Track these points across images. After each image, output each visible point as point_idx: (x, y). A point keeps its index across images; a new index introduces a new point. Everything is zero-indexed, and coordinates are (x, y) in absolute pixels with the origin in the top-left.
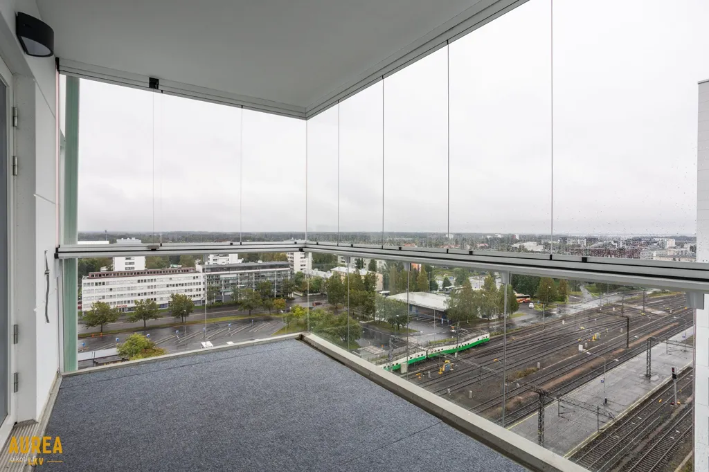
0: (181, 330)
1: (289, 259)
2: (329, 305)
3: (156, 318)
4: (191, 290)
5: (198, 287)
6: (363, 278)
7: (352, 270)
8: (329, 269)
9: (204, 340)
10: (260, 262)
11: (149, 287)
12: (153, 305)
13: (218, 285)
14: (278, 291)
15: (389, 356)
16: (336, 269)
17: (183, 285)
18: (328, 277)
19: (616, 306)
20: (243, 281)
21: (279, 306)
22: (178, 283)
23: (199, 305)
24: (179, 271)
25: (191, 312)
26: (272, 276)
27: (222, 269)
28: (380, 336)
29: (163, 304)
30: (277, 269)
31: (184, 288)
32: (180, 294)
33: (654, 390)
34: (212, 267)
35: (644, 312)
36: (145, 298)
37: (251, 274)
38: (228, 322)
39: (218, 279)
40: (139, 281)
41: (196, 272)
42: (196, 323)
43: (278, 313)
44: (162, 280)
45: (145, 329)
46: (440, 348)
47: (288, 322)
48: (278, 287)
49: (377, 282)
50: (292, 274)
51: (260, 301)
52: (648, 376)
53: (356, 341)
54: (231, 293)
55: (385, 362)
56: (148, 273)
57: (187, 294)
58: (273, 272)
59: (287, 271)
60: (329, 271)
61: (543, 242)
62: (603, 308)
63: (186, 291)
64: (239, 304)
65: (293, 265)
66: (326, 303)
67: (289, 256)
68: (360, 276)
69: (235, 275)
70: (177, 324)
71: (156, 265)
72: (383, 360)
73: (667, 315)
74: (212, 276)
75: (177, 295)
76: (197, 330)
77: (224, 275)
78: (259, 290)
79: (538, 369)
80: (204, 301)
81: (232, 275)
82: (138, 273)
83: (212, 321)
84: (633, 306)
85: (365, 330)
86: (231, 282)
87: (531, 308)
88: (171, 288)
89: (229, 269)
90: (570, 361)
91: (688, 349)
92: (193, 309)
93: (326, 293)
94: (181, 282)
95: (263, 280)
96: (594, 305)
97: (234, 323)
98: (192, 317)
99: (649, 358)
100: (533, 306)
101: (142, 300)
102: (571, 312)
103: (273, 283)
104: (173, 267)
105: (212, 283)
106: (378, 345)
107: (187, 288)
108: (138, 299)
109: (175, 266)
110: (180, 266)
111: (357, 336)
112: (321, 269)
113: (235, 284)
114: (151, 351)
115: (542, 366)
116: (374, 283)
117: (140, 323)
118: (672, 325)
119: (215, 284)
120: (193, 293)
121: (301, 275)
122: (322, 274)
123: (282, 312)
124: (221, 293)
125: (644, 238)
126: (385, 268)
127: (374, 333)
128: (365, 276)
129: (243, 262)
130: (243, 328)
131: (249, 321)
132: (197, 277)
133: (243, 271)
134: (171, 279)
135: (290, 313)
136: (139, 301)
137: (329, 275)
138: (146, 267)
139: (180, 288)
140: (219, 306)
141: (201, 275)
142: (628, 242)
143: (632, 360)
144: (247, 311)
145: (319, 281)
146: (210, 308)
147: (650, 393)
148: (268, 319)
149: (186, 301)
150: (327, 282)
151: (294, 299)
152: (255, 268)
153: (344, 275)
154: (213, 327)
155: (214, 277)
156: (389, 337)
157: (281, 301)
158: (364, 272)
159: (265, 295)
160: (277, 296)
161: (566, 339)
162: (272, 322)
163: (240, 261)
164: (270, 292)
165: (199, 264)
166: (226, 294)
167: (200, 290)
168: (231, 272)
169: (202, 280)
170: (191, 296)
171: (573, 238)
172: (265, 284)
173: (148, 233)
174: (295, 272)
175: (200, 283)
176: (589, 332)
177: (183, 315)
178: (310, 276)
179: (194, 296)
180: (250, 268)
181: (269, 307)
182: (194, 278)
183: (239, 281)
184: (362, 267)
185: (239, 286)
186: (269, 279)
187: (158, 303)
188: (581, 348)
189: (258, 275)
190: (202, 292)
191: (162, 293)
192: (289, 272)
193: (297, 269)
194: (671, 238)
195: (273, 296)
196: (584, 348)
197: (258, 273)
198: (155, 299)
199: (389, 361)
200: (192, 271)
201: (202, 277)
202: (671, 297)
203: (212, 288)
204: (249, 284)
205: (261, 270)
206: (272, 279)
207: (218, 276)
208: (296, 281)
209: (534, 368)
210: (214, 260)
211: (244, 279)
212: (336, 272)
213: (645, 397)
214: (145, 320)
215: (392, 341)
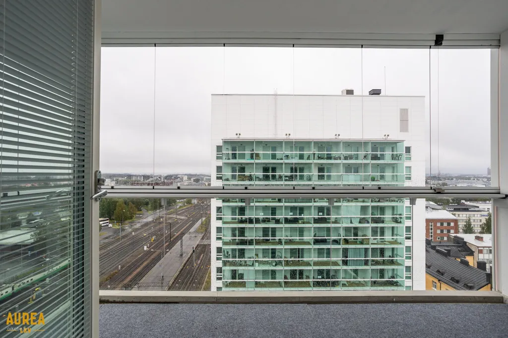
19: (162, 217)
33: (185, 262)
35: (176, 218)
52: (181, 255)
61: (115, 179)
62: (156, 220)
73: (186, 218)
79: (119, 270)
84: (170, 216)
87: (110, 227)
90: (140, 258)
91: (196, 235)
96: (150, 219)
99: (181, 244)
100: (111, 226)
102: (138, 226)
115: (122, 268)
118: (189, 224)
125: (174, 175)
142: (166, 178)
143: (173, 248)
147: (183, 264)
161: (136, 244)
171: (135, 176)
176: (149, 237)
188: (145, 248)
194: (185, 175)
196: (147, 247)
202: (188, 208)
209: (116, 271)
213: (181, 268)
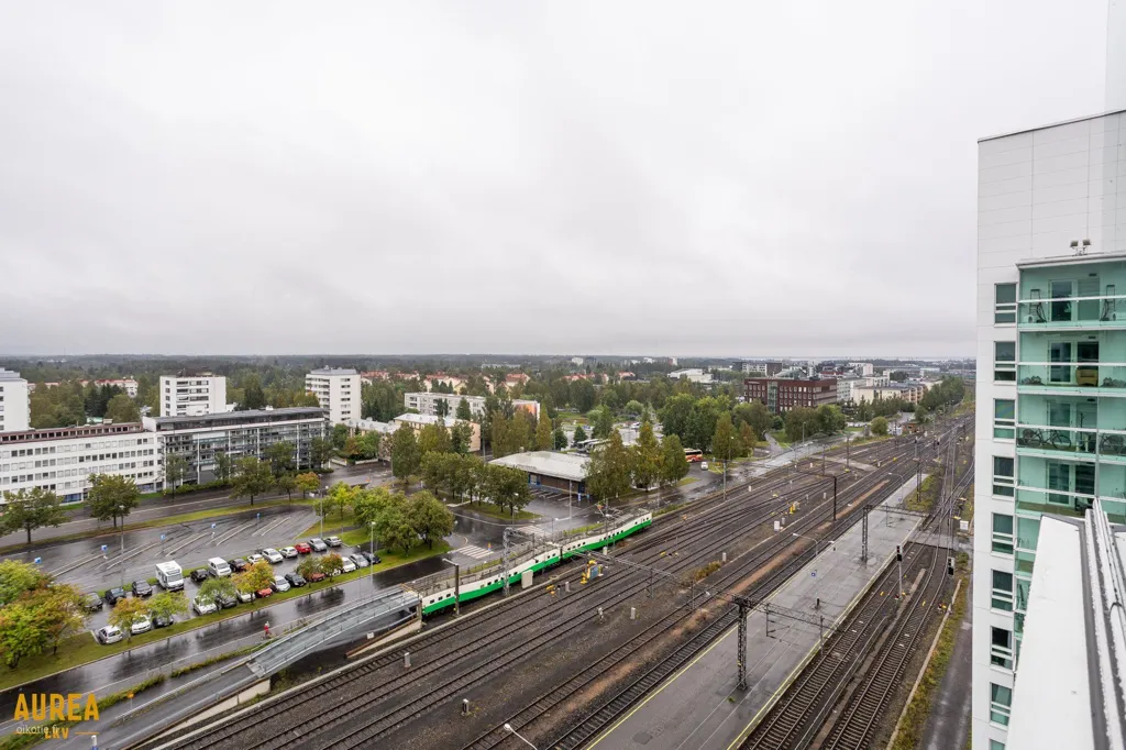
0: (112, 542)
1: (321, 403)
2: (394, 480)
3: (55, 523)
4: (133, 465)
5: (148, 458)
6: (450, 432)
7: (431, 419)
8: (389, 417)
9: (163, 557)
10: (269, 409)
11: (38, 464)
12: (50, 499)
13: (188, 453)
14: (304, 459)
15: (502, 562)
16: (404, 417)
17: (114, 456)
18: (391, 432)
19: (814, 461)
20: (237, 444)
21: (307, 486)
22: (105, 452)
23: (150, 491)
24: (107, 430)
25: (135, 506)
26: (293, 434)
27: (196, 423)
28: (482, 527)
29: (72, 496)
30: (301, 421)
31: (118, 461)
32: (110, 474)
33: (873, 578)
34: (177, 420)
35: (848, 467)
36: (29, 486)
37: (254, 430)
38: (209, 520)
39: (187, 442)
40: (14, 454)
41: (144, 431)
42: (143, 526)
43: (305, 497)
44: (68, 450)
45: (29, 549)
46: (581, 542)
47: (324, 513)
48: (303, 452)
49: (472, 438)
50: (327, 428)
51: (271, 479)
52: (864, 559)
53: (445, 539)
54: (214, 467)
55: (497, 572)
56: (37, 436)
57: (124, 472)
58: (294, 426)
59: (318, 423)
60: (391, 422)
61: (710, 370)
62: (799, 464)
63: (121, 467)
64: (230, 487)
65: (328, 413)
66: (389, 476)
67: (322, 396)
68: (444, 428)
69: (223, 434)
70: (104, 531)
71: (54, 420)
72: (494, 568)
73: (875, 469)
74: (177, 438)
75: (103, 477)
76: (146, 538)
77: (200, 435)
78: (268, 458)
79: (724, 563)
80: (160, 484)
81: (216, 434)
82: (13, 438)
83: (177, 520)
84: (833, 460)
85: (457, 518)
86: (214, 446)
87: (705, 469)
88: (88, 464)
89: (209, 423)
90: (765, 545)
91: (904, 516)
92: (137, 501)
93: (388, 459)
94: (111, 451)
95: (276, 441)
96: (783, 461)
97: (220, 521)
98: (135, 515)
99: (865, 527)
100: (706, 466)
101: (23, 490)
102: (759, 472)
103: (294, 445)
104: (92, 423)
105: (177, 449)
106: (482, 543)
107: (124, 460)
108: (14, 488)
109: (96, 420)
110: (110, 421)
111: (447, 531)
112: (377, 418)
113: (221, 450)
114: (45, 592)
115: (729, 558)
116: (467, 439)
117: (19, 536)
118: (882, 484)
119: (182, 452)
120: (136, 471)
121: (343, 430)
122: (379, 427)
123: (313, 495)
124: (195, 468)
125: (838, 362)
126: (483, 413)
127: (471, 523)
128: (451, 428)
129: (236, 409)
130: (240, 528)
131: (252, 516)
132: (145, 440)
133: (238, 426)
134: (88, 446)
135: (329, 497)
136: (16, 493)
137: (393, 427)
138: (31, 425)
139: (110, 461)
140: (190, 492)
141: (155, 435)
142: (819, 368)
143: (841, 538)
144: (247, 498)
145: (374, 438)
146: (172, 496)
147: (869, 584)
148: (287, 510)
149: (122, 486)
150: (390, 440)
151: (331, 471)
152: (261, 419)
153: (418, 426)
154: (185, 530)
155: (181, 440)
156: (503, 529)
157: (310, 476)
158: (450, 421)
159: (279, 467)
160: (302, 468)
161: (756, 512)
162: (294, 515)
163: (231, 407)
164: (288, 460)
165: (148, 415)
166: (204, 468)
167: (151, 463)
168: (214, 429)
169: (156, 445)
170: (133, 476)
171: (751, 363)
172: (280, 448)
173: (34, 358)
174: (334, 425)
175: (151, 451)
176: (784, 501)
177: (116, 513)
178: (358, 431)
179: (140, 475)
180: (251, 420)
181: (288, 489)
182: (139, 442)
183: (230, 445)
184: (446, 414)
185: (230, 453)
186: (286, 439)
187: (60, 492)
188: (777, 525)
189: (266, 433)
190: (156, 468)
191: (68, 473)
192: (323, 426)
193: (335, 419)
194: (867, 362)
195: (294, 468)
196: (781, 525)
197: (266, 429)
198: (53, 487)
199: (502, 570)
200: (134, 429)
201: (155, 440)
202: (877, 444)
203: (177, 460)
204: (250, 449)
205: (272, 424)
206: (291, 438)
207: (187, 436)
208: (335, 441)
209: (718, 562)
210: (179, 407)
211: (240, 439)
212: (405, 424)
213: (864, 590)
214: (29, 529)
215: (508, 537)
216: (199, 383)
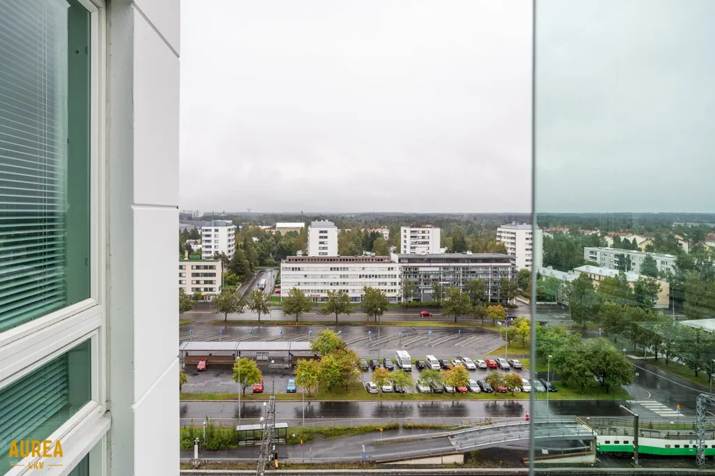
0: (374, 330)
1: (509, 251)
2: (573, 323)
3: (348, 312)
4: (386, 284)
5: (393, 280)
6: (632, 286)
7: (613, 273)
8: (569, 268)
9: (400, 347)
10: (469, 253)
11: (341, 276)
12: (345, 298)
13: (416, 280)
14: (494, 294)
15: (694, 428)
16: (583, 268)
17: (376, 277)
18: (570, 280)
20: (447, 277)
21: (496, 316)
22: (371, 273)
23: (394, 302)
24: (373, 260)
25: (386, 310)
26: (486, 273)
27: (421, 260)
28: (669, 386)
29: (355, 298)
30: (493, 264)
31: (378, 280)
32: (374, 288)
34: (410, 257)
36: (338, 288)
37: (458, 268)
38: (427, 328)
39: (416, 272)
40: (331, 269)
41: (391, 262)
42: (390, 324)
43: (494, 324)
44: (355, 269)
45: (338, 325)
47: (509, 339)
48: (494, 289)
49: (659, 295)
50: (514, 272)
51: (469, 305)
53: (623, 387)
54: (431, 291)
55: (685, 437)
56: (341, 260)
57: (381, 287)
58: (487, 267)
59: (507, 267)
60: (571, 272)
63: (379, 284)
64: (441, 307)
65: (514, 260)
66: (567, 318)
67: (509, 246)
68: (625, 281)
69: (437, 269)
70: (370, 323)
71: (348, 251)
72: (683, 432)
74: (410, 269)
75: (370, 289)
76: (393, 332)
77: (424, 268)
78: (468, 290)
80: (399, 299)
81: (433, 268)
82: (331, 260)
83: (408, 324)
85: (638, 370)
86: (432, 277)
88: (363, 280)
89: (429, 260)
92: (387, 307)
93: (567, 303)
94: (374, 273)
95: (474, 278)
97: (435, 330)
98: (387, 316)
101: (334, 290)
103: (487, 282)
104: (366, 255)
105: (410, 276)
106: (671, 403)
107: (381, 280)
108: (331, 288)
109: (368, 253)
110: (374, 254)
111: (625, 380)
112: (558, 266)
113: (436, 280)
114: (343, 352)
116: (653, 295)
117: (332, 317)
119: (412, 279)
120: (387, 288)
121: (526, 275)
122: (559, 275)
123: (500, 323)
124: (420, 290)
126: (674, 272)
127: (656, 379)
128: (634, 282)
129: (446, 252)
130: (447, 338)
131: (455, 331)
132: (392, 268)
133: (448, 264)
134: (363, 268)
135: (512, 328)
136: (332, 292)
137: (572, 276)
138: (338, 253)
139: (373, 280)
140: (416, 307)
141: (397, 266)
144: (452, 317)
145: (554, 283)
146: (406, 308)
148: (481, 332)
149: (380, 296)
150: (569, 287)
151: (516, 307)
152: (463, 260)
153: (597, 278)
154: (412, 332)
155: (412, 270)
156: (697, 394)
157: (498, 308)
158: (633, 277)
159: (475, 298)
160: (492, 300)
162: (486, 336)
163: (443, 250)
164: (483, 294)
165: (394, 252)
166: (425, 292)
167: (395, 284)
168: (432, 264)
169: (397, 272)
170: (385, 290)
172: (476, 283)
173: (340, 215)
174: (518, 269)
175: (395, 276)
177: (376, 313)
178: (539, 276)
179: (389, 291)
180: (457, 260)
181: (482, 315)
182: (389, 269)
183: (442, 277)
184: (629, 269)
185: (442, 283)
186: (481, 277)
187: (350, 295)
189: (466, 271)
190: (398, 287)
191: (354, 284)
192: (510, 269)
193: (521, 264)
195: (487, 300)
197: (467, 268)
198: (347, 291)
199: (696, 437)
200: (386, 260)
201: (397, 269)
203: (410, 284)
204: (455, 282)
205: (471, 264)
206: (485, 277)
207: (416, 268)
208: (519, 283)
210: (411, 248)
211: (449, 273)
212: (584, 275)
214: (337, 314)
215: (703, 404)
216: (423, 232)
